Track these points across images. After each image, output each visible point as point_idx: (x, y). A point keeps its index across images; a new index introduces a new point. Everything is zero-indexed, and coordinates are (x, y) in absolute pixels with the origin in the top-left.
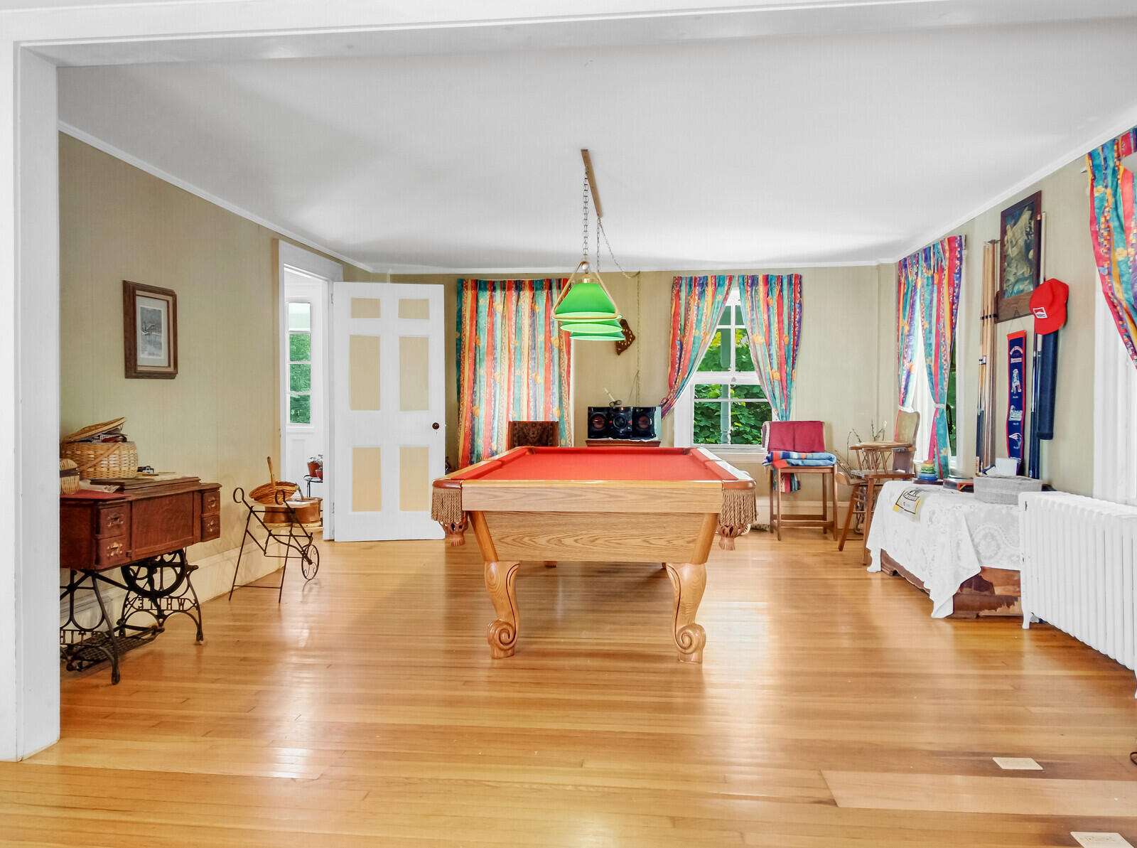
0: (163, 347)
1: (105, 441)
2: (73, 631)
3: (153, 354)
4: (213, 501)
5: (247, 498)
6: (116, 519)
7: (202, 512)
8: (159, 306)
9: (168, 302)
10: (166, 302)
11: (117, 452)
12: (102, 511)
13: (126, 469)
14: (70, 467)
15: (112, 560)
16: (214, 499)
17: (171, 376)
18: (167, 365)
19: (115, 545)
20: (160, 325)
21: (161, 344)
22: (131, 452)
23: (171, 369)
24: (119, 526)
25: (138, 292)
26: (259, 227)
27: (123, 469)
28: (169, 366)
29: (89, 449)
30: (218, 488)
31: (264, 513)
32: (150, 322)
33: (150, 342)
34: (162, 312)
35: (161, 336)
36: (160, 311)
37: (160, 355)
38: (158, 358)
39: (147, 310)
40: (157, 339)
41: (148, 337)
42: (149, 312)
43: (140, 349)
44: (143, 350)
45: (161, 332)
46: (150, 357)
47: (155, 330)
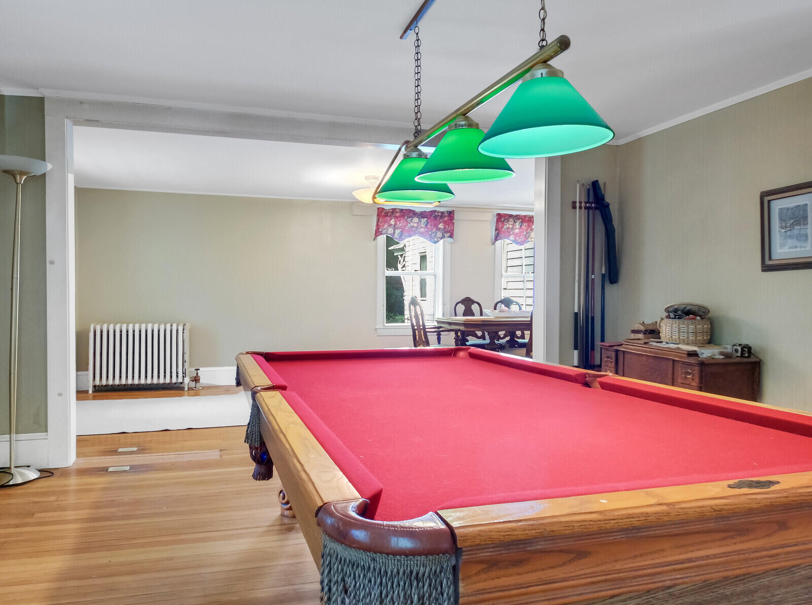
0: (809, 238)
3: (796, 247)
4: (688, 373)
6: (609, 357)
8: (808, 200)
20: (805, 218)
21: (806, 236)
24: (611, 362)
25: (772, 198)
32: (791, 219)
33: (791, 237)
34: (809, 205)
35: (807, 228)
36: (807, 204)
37: (805, 247)
38: (803, 249)
39: (788, 209)
40: (802, 232)
41: (788, 233)
42: (790, 210)
43: (778, 245)
44: (782, 246)
45: (807, 224)
46: (791, 250)
47: (799, 224)
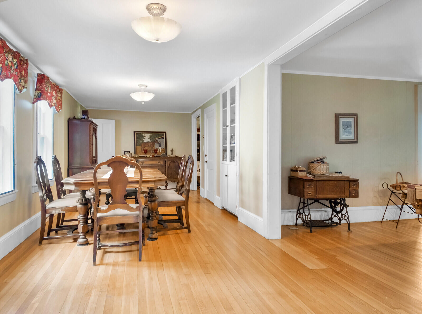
0: (352, 133)
1: (317, 163)
2: (304, 215)
3: (348, 136)
4: (355, 185)
5: (389, 187)
6: (310, 185)
7: (349, 188)
8: (351, 120)
9: (354, 118)
10: (353, 118)
11: (320, 166)
12: (305, 182)
13: (323, 171)
14: (303, 170)
15: (308, 196)
16: (355, 184)
17: (356, 142)
18: (354, 139)
19: (310, 193)
20: (351, 126)
21: (351, 132)
22: (327, 166)
23: (356, 140)
24: (311, 187)
25: (339, 117)
26: (407, 82)
27: (322, 171)
28: (355, 139)
29: (313, 165)
30: (358, 181)
31: (402, 194)
32: (346, 125)
33: (346, 132)
34: (352, 121)
35: (351, 129)
36: (351, 121)
37: (351, 136)
38: (350, 137)
39: (345, 122)
40: (349, 131)
41: (345, 130)
42: (346, 123)
43: (342, 134)
44: (343, 135)
45: (351, 128)
46: (346, 137)
47: (349, 128)
